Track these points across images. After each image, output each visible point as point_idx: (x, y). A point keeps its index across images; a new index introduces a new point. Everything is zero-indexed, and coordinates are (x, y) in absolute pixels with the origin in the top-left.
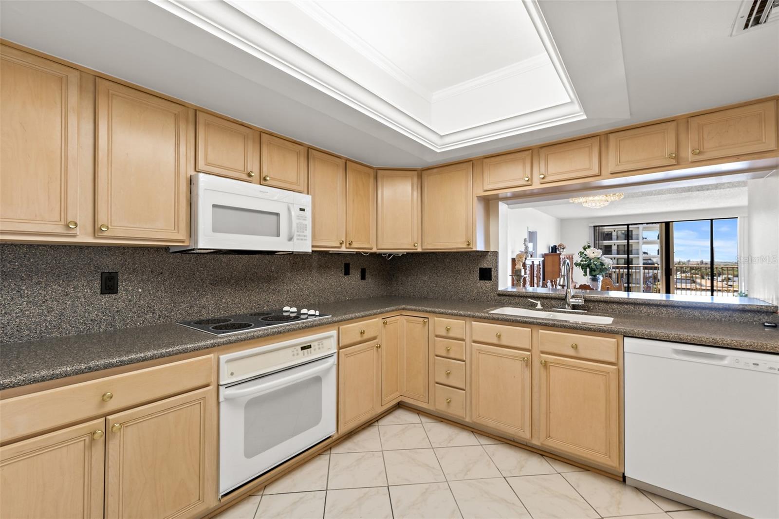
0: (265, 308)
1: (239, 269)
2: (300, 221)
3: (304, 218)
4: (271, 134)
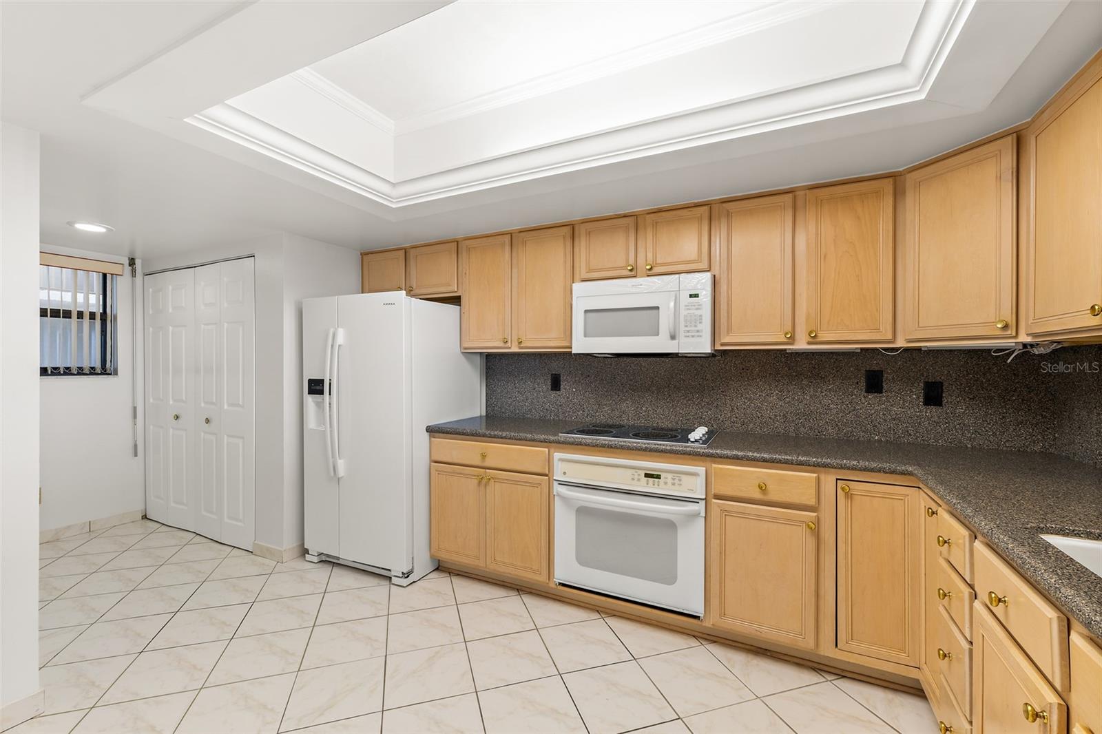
1: (660, 374)
2: (690, 311)
3: (697, 307)
4: (660, 211)
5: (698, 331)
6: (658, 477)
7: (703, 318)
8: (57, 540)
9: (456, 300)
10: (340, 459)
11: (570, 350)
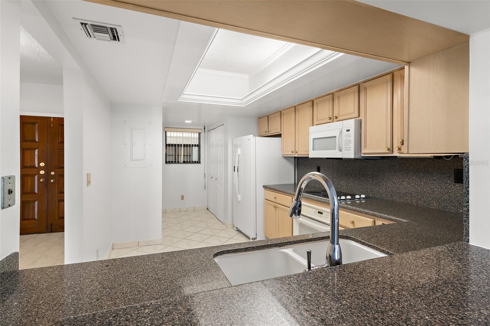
0: (370, 195)
2: (346, 138)
3: (349, 136)
4: (341, 90)
5: (349, 148)
6: (322, 213)
7: (351, 141)
8: (187, 211)
9: (279, 136)
10: (239, 194)
11: (308, 156)
